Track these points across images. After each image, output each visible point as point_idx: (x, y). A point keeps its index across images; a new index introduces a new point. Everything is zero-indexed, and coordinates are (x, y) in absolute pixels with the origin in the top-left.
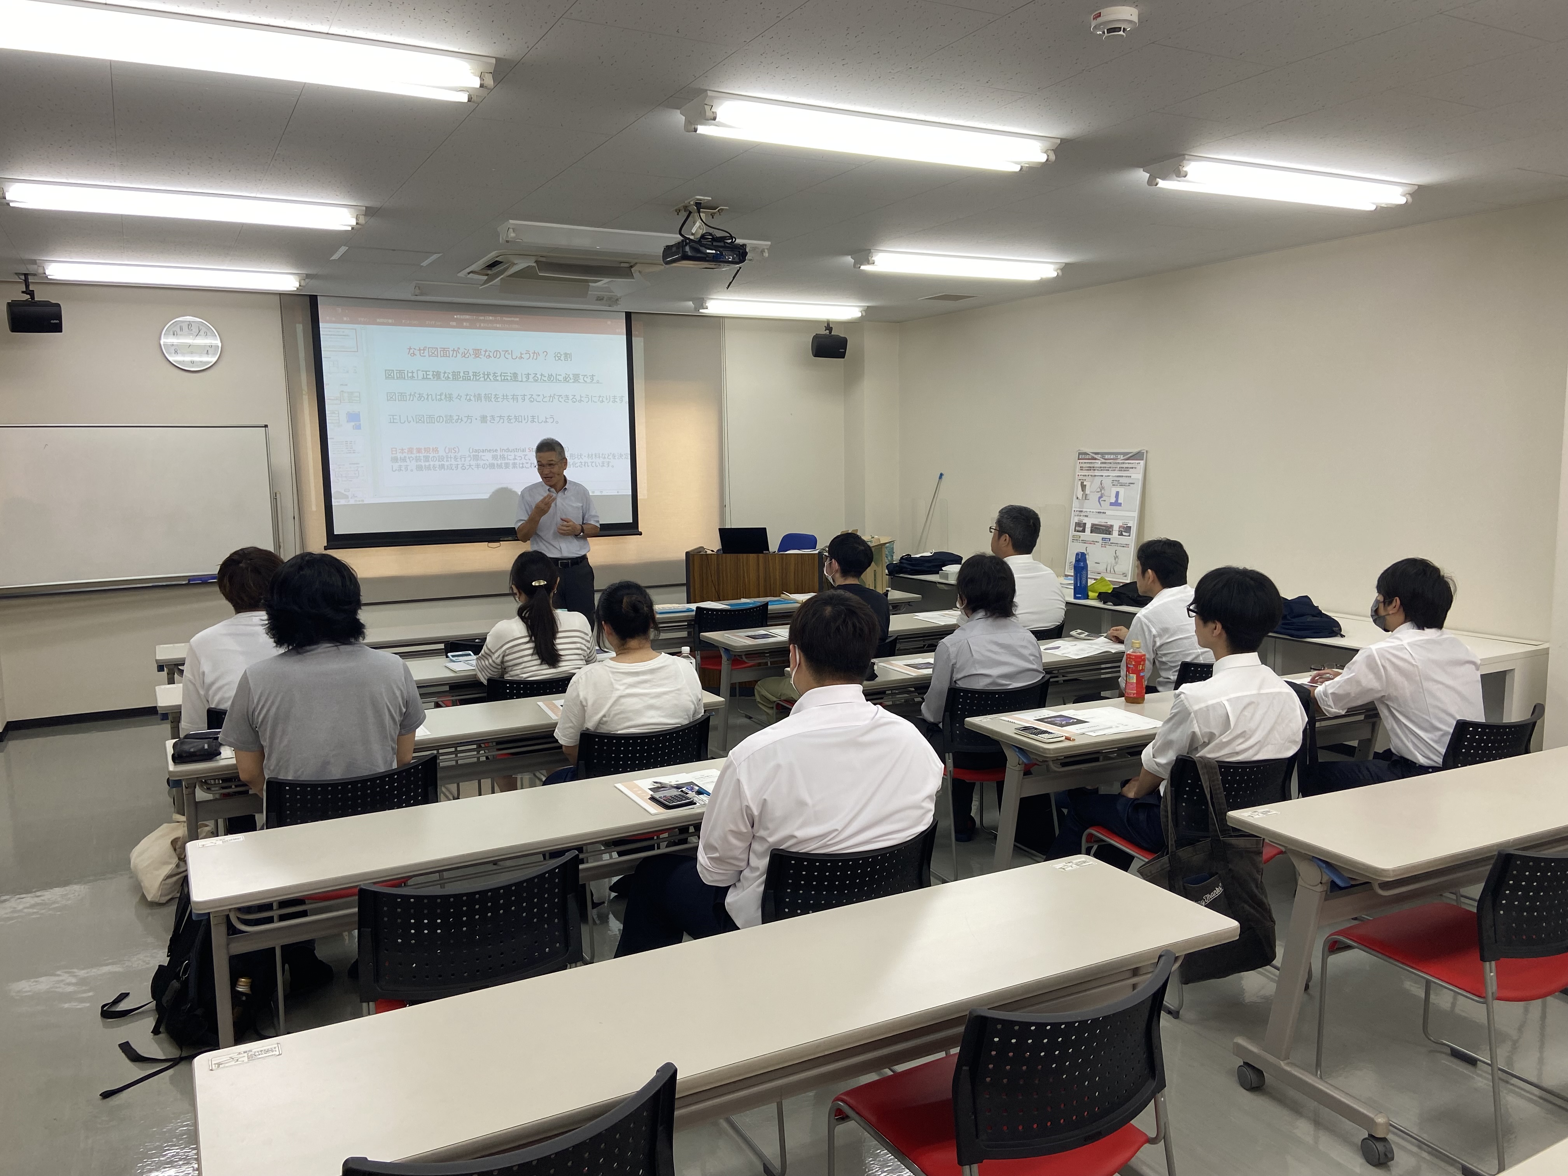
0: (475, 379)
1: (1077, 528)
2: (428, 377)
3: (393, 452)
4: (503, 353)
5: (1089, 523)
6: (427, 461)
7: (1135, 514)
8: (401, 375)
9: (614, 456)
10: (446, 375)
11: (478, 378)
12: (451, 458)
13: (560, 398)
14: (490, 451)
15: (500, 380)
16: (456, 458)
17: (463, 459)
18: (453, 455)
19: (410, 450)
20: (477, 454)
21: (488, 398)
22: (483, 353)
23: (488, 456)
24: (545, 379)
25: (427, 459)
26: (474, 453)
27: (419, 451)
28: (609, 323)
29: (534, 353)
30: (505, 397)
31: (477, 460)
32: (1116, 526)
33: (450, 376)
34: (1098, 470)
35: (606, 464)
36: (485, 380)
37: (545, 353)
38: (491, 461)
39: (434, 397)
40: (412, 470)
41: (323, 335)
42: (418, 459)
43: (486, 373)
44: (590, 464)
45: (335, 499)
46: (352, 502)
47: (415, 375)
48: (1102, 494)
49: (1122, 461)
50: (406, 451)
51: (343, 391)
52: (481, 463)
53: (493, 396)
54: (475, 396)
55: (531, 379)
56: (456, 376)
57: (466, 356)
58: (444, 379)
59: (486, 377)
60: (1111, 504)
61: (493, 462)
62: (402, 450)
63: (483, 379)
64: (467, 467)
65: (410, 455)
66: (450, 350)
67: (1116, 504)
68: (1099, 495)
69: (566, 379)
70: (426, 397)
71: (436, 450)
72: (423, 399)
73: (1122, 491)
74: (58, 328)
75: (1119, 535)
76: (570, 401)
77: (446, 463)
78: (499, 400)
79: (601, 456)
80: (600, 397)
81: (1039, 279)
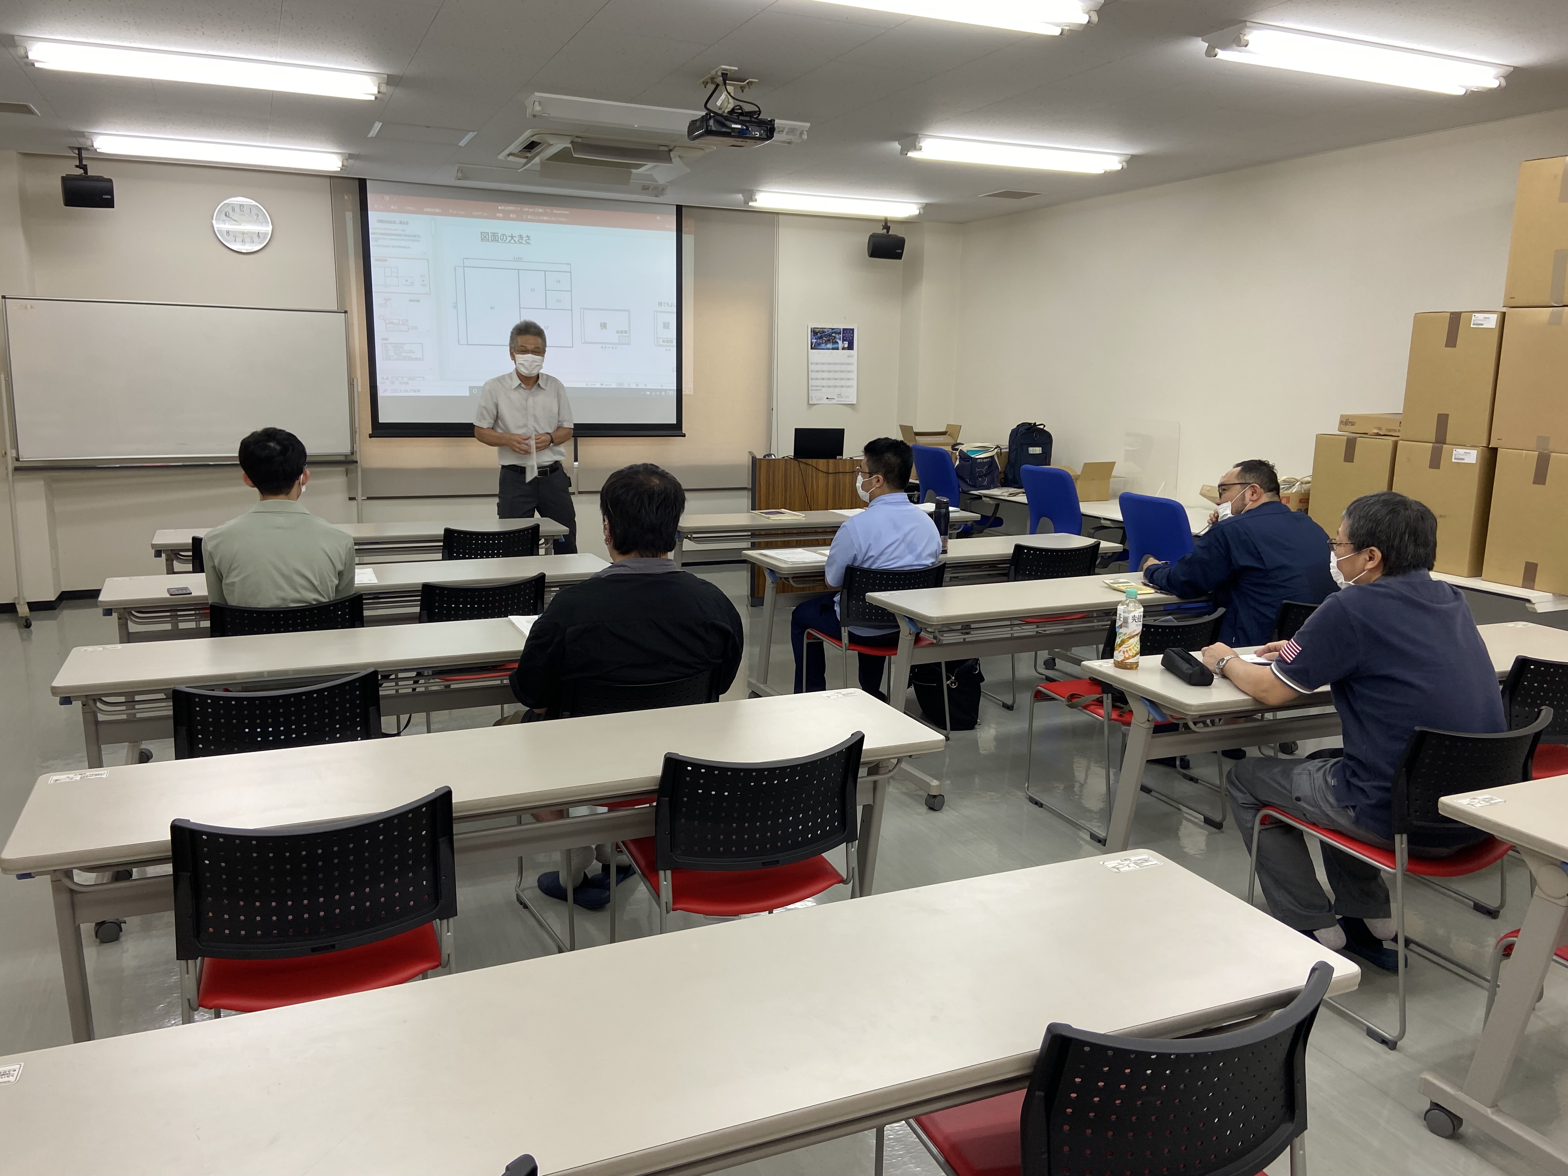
28: (659, 218)
74: (110, 204)
81: (1103, 172)
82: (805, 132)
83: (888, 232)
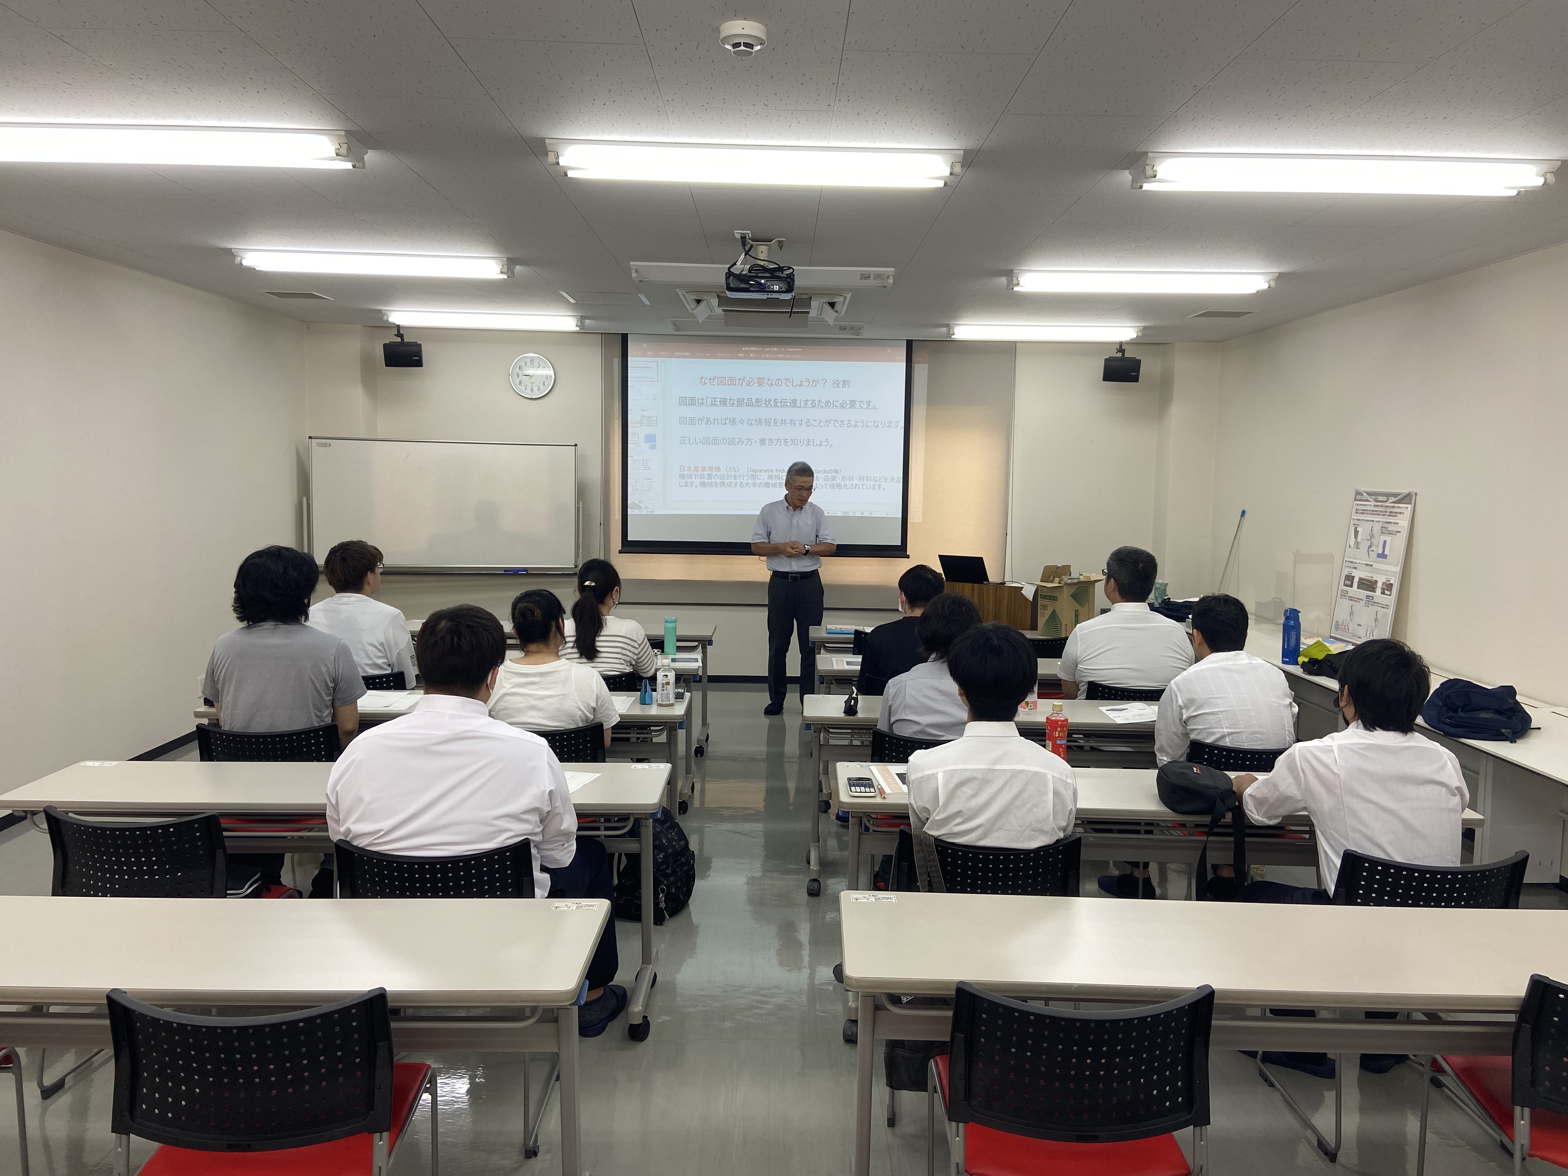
0: (757, 405)
1: (1346, 582)
2: (716, 403)
3: (682, 470)
4: (784, 381)
5: (1358, 575)
6: (709, 479)
7: (1398, 569)
8: (692, 402)
9: (886, 479)
10: (732, 402)
11: (760, 404)
12: (731, 476)
13: (836, 423)
14: (766, 471)
15: (780, 406)
16: (735, 477)
17: (742, 478)
18: (733, 474)
19: (696, 469)
20: (754, 473)
21: (768, 422)
22: (766, 381)
23: (764, 476)
24: (822, 405)
25: (710, 476)
26: (752, 473)
27: (704, 469)
28: (889, 350)
29: (814, 381)
30: (784, 422)
31: (754, 479)
32: (1381, 580)
33: (735, 402)
34: (1371, 514)
35: (876, 487)
36: (766, 406)
37: (824, 381)
38: (766, 481)
39: (720, 422)
40: (696, 486)
41: (630, 367)
42: (702, 477)
43: (767, 400)
44: (861, 486)
45: (631, 509)
46: (644, 512)
47: (704, 401)
48: (1371, 542)
49: (1392, 505)
50: (692, 469)
51: (643, 416)
52: (758, 482)
53: (772, 421)
54: (756, 420)
55: (809, 405)
56: (740, 402)
57: (751, 384)
58: (730, 405)
59: (767, 403)
60: (1379, 556)
61: (768, 481)
62: (689, 468)
63: (764, 405)
64: (745, 485)
65: (695, 473)
66: (736, 379)
67: (1382, 556)
68: (1369, 543)
69: (842, 406)
70: (712, 421)
71: (718, 469)
72: (710, 423)
73: (1388, 538)
74: (419, 364)
75: (1381, 593)
76: (845, 426)
77: (726, 481)
78: (777, 424)
79: (872, 479)
80: (875, 422)
81: (1255, 292)
82: (891, 277)
83: (1123, 355)
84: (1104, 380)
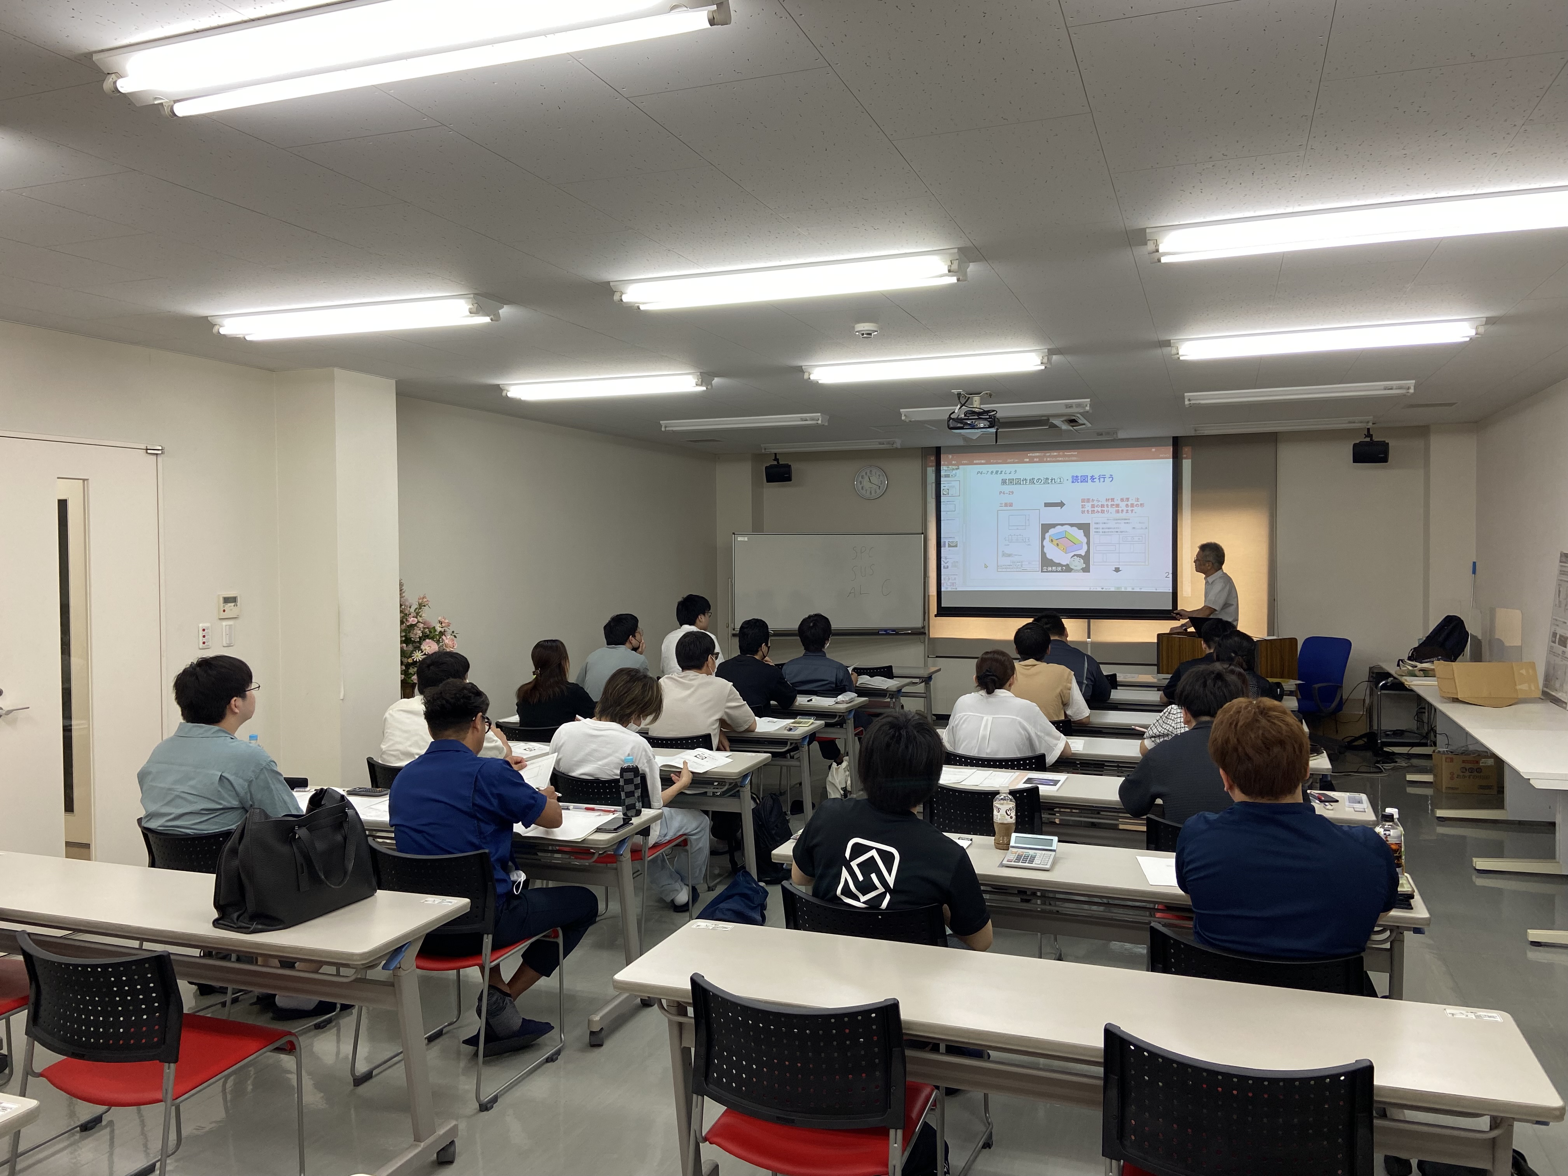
1: (1553, 639)
5: (1559, 632)
28: (1156, 449)
74: (789, 479)
83: (1373, 439)
84: (1354, 462)
